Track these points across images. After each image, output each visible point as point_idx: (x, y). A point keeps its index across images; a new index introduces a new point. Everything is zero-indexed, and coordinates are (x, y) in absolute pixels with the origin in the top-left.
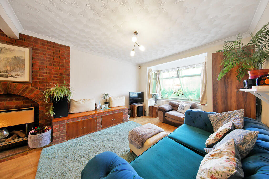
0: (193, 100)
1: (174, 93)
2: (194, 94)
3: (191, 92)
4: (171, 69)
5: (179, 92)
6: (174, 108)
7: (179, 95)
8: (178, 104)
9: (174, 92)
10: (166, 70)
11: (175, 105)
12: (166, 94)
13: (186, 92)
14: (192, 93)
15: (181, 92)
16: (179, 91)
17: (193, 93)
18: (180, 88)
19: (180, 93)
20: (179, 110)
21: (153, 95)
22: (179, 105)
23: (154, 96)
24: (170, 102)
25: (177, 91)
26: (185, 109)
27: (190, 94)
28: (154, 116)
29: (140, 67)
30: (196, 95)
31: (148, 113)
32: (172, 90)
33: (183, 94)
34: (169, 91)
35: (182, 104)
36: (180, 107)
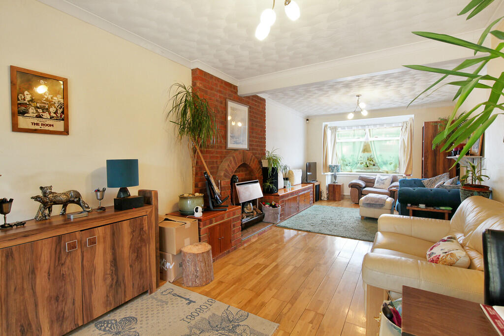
1: (361, 164)
2: (390, 164)
3: (387, 161)
5: (368, 162)
6: (369, 184)
7: (368, 167)
8: (372, 178)
9: (360, 162)
11: (369, 179)
12: (347, 165)
13: (380, 161)
14: (387, 163)
15: (371, 162)
16: (368, 160)
17: (389, 162)
18: (370, 156)
19: (370, 164)
20: (376, 185)
21: (334, 167)
22: (375, 179)
23: (336, 168)
24: (360, 176)
25: (365, 160)
27: (385, 164)
28: (337, 199)
29: (307, 120)
30: (392, 165)
31: (326, 196)
32: (357, 158)
33: (374, 165)
34: (351, 161)
35: (379, 177)
36: (378, 182)
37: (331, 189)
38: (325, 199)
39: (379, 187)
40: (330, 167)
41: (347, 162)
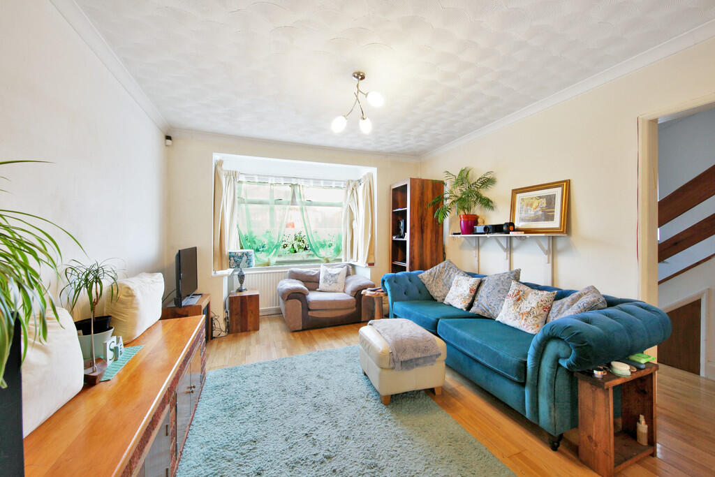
0: (330, 260)
1: (284, 247)
2: (330, 246)
4: (276, 177)
5: (296, 244)
7: (295, 252)
8: (313, 273)
9: (283, 243)
10: (258, 175)
11: (308, 276)
13: (315, 240)
14: (326, 245)
15: (301, 244)
16: (296, 239)
17: (328, 244)
18: (299, 233)
19: (299, 247)
20: (322, 285)
21: (241, 257)
22: (319, 275)
23: (245, 258)
25: (291, 241)
26: (338, 281)
27: (323, 246)
28: (251, 328)
29: (168, 138)
30: (332, 248)
31: (223, 327)
32: (279, 237)
33: (306, 249)
34: (266, 242)
35: (326, 271)
36: (326, 280)
37: (237, 306)
38: (223, 334)
39: (330, 289)
40: (231, 256)
41: (258, 244)
